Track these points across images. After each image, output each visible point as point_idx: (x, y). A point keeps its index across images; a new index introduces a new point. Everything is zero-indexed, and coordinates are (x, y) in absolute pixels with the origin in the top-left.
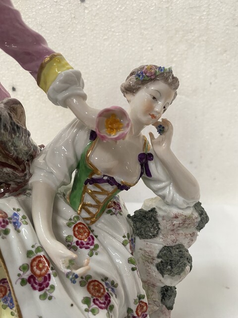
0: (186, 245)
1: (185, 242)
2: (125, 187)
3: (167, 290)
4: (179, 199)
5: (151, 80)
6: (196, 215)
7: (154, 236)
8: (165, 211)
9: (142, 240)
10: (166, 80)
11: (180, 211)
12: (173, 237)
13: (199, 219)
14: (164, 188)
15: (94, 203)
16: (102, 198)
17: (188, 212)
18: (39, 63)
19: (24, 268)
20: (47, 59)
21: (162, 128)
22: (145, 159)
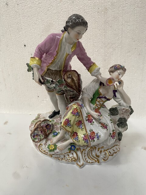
0: (126, 118)
1: (126, 117)
2: (108, 100)
3: (120, 133)
4: (125, 104)
5: (119, 69)
6: (130, 109)
7: (117, 114)
8: (120, 108)
9: (113, 116)
10: (123, 69)
11: (125, 108)
12: (123, 115)
13: (131, 111)
14: (120, 101)
15: (99, 104)
16: (101, 103)
17: (127, 108)
18: (90, 65)
19: (86, 117)
20: (92, 64)
21: (120, 82)
22: (115, 91)
